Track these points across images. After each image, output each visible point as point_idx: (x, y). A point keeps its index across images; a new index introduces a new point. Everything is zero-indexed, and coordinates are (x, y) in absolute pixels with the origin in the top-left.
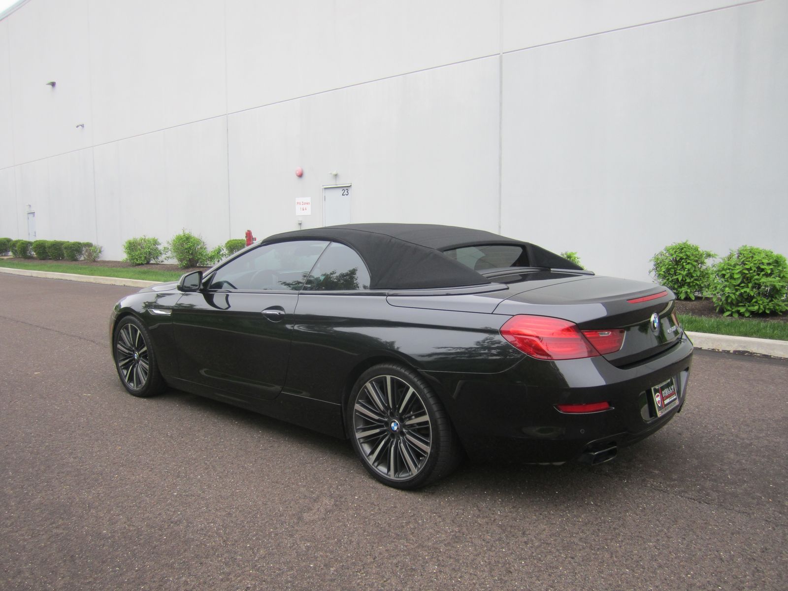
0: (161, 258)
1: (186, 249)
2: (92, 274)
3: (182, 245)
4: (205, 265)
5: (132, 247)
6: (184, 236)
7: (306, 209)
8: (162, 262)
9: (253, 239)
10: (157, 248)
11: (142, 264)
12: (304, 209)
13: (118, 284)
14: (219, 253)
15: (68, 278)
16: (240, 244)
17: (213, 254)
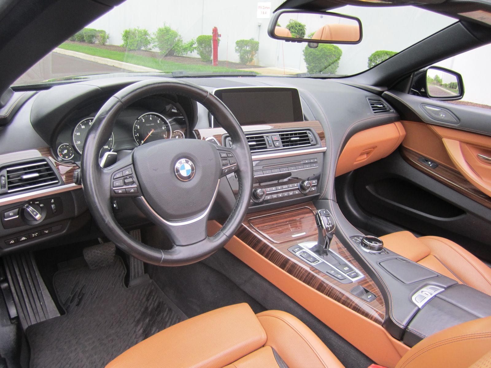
0: (150, 46)
1: (166, 40)
2: (94, 55)
3: (163, 36)
4: (180, 55)
5: (127, 35)
6: (165, 28)
7: (266, 13)
8: (150, 49)
9: (218, 35)
10: (147, 38)
11: (134, 50)
12: (265, 12)
13: (109, 64)
14: (191, 46)
15: (78, 56)
16: (207, 39)
17: (187, 46)
